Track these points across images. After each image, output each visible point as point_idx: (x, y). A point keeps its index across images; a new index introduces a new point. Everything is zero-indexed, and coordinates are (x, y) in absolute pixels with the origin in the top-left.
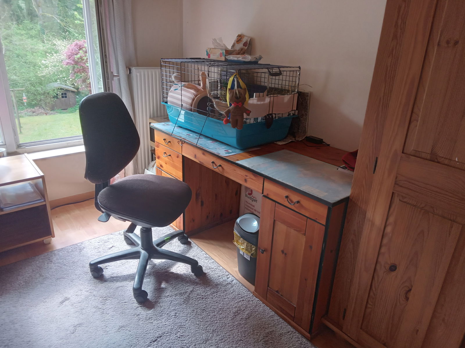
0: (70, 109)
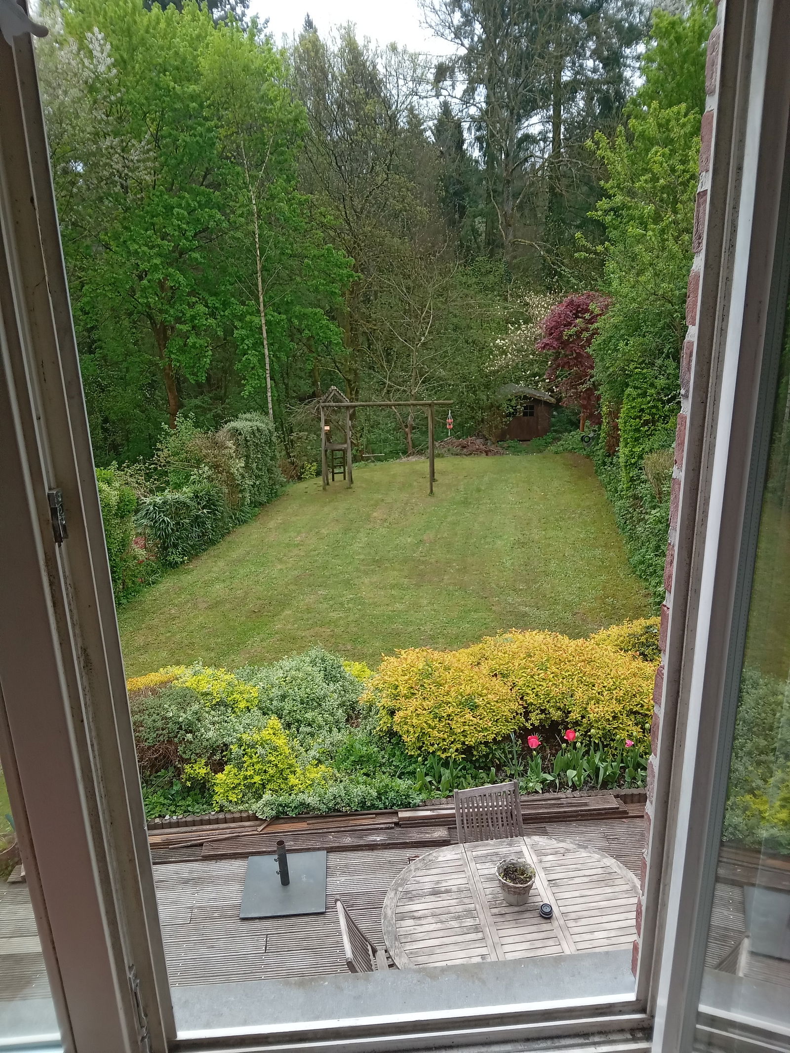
0: (535, 441)
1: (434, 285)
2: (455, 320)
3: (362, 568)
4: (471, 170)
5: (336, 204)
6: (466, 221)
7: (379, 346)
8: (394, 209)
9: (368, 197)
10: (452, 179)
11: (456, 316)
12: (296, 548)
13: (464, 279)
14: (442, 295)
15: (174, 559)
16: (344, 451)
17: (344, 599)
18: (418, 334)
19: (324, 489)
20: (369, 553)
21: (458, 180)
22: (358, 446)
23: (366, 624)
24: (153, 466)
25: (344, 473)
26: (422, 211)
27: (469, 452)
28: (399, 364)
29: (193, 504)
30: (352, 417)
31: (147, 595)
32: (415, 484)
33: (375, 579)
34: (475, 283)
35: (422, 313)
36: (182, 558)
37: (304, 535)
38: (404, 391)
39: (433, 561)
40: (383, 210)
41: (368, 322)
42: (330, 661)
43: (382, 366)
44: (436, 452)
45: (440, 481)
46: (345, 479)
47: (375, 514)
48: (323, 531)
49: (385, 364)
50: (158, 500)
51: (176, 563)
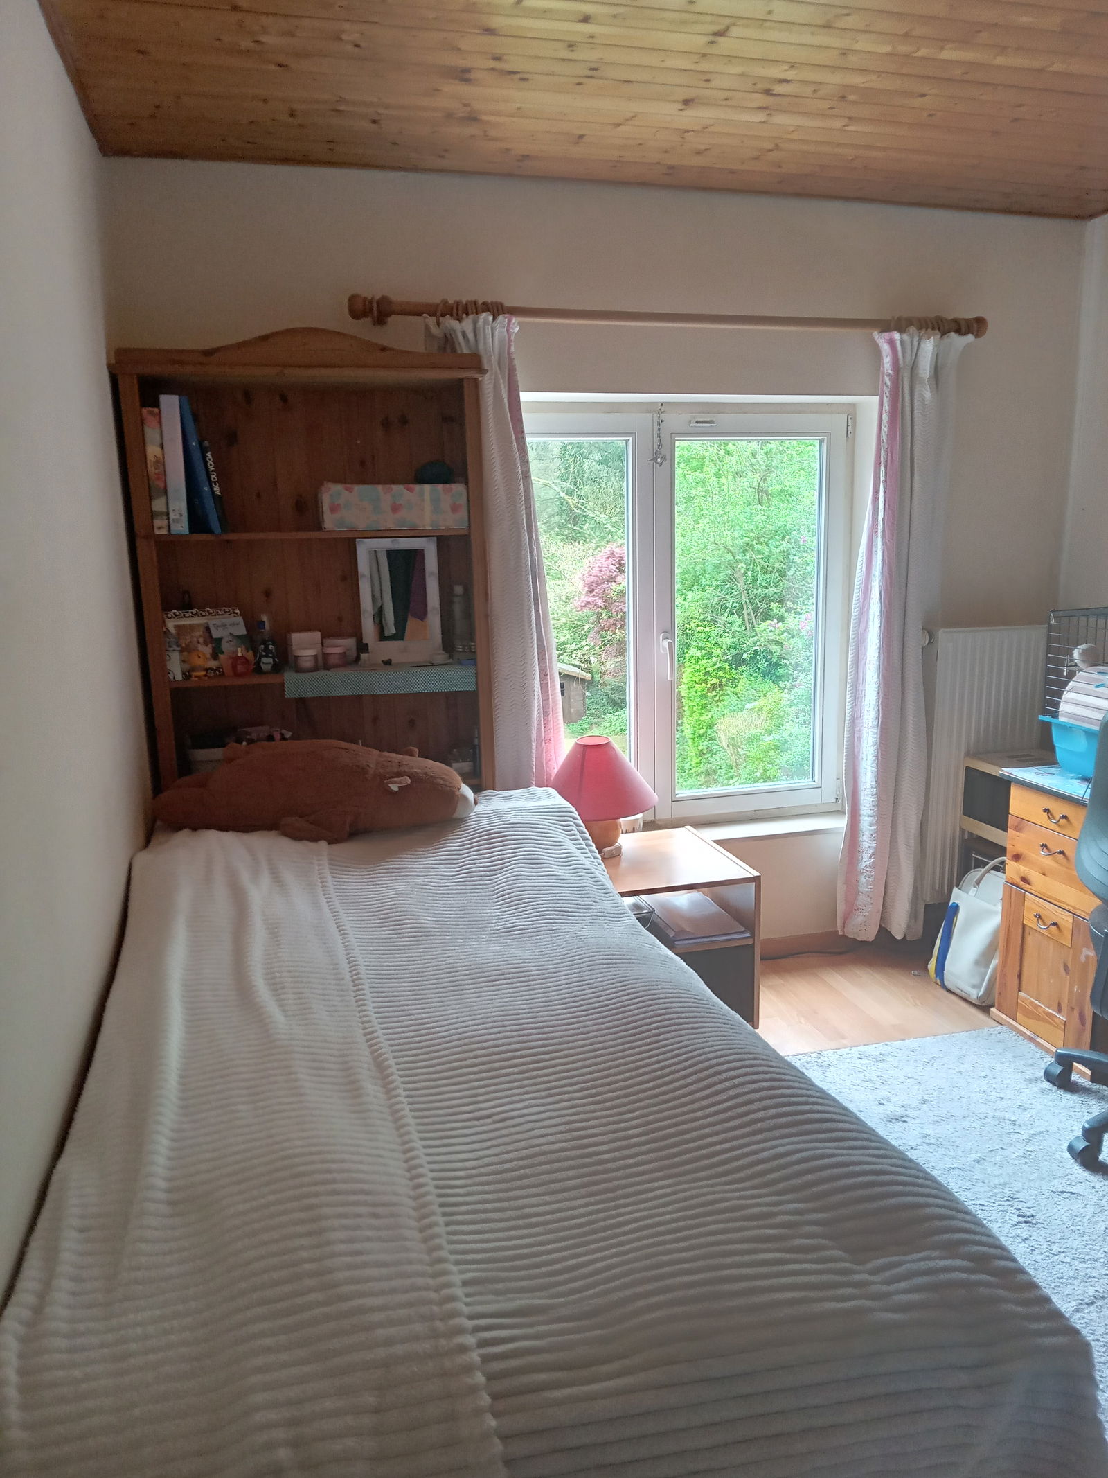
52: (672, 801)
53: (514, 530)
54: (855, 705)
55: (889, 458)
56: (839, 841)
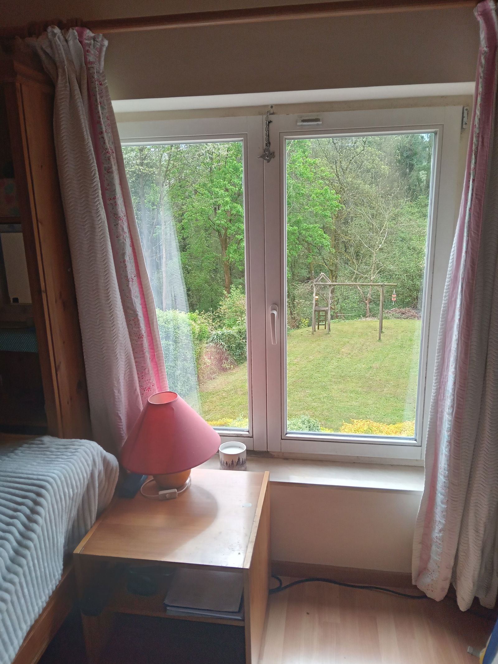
1: (390, 213)
2: (402, 235)
3: (333, 380)
4: (418, 142)
5: (331, 165)
6: (414, 173)
7: (352, 250)
8: (367, 168)
9: (351, 161)
10: (405, 148)
11: (403, 232)
12: (295, 366)
13: (410, 210)
14: (394, 220)
15: (225, 366)
16: (326, 312)
17: (321, 396)
18: (377, 243)
19: (313, 334)
20: (338, 372)
21: (409, 148)
22: (335, 310)
23: (334, 411)
24: (217, 314)
25: (325, 325)
26: (385, 168)
27: (406, 317)
28: (364, 261)
29: (237, 336)
30: (332, 292)
31: (210, 384)
32: (369, 334)
33: (341, 386)
34: (417, 212)
35: (380, 230)
36: (230, 366)
37: (299, 359)
38: (366, 278)
39: (378, 379)
40: (360, 168)
41: (346, 235)
42: (312, 423)
43: (353, 263)
44: (384, 315)
45: (386, 333)
46: (325, 329)
47: (343, 350)
48: (311, 357)
49: (355, 261)
50: (219, 332)
51: (226, 369)
52: (281, 439)
53: (86, 218)
54: (440, 388)
55: (480, 143)
56: (417, 504)
